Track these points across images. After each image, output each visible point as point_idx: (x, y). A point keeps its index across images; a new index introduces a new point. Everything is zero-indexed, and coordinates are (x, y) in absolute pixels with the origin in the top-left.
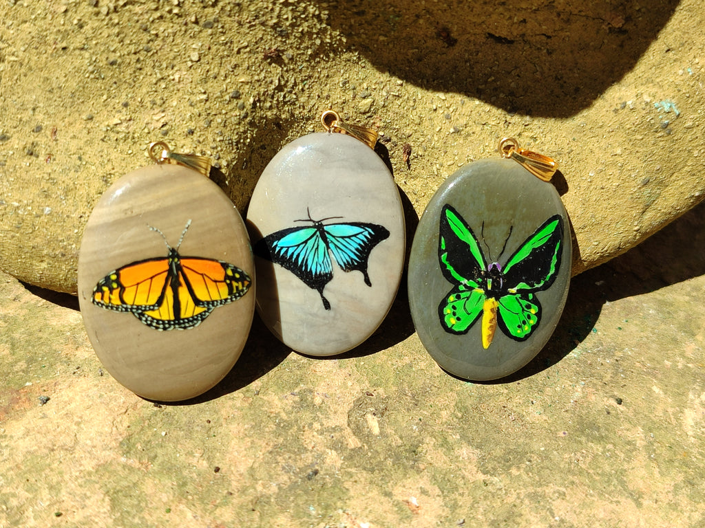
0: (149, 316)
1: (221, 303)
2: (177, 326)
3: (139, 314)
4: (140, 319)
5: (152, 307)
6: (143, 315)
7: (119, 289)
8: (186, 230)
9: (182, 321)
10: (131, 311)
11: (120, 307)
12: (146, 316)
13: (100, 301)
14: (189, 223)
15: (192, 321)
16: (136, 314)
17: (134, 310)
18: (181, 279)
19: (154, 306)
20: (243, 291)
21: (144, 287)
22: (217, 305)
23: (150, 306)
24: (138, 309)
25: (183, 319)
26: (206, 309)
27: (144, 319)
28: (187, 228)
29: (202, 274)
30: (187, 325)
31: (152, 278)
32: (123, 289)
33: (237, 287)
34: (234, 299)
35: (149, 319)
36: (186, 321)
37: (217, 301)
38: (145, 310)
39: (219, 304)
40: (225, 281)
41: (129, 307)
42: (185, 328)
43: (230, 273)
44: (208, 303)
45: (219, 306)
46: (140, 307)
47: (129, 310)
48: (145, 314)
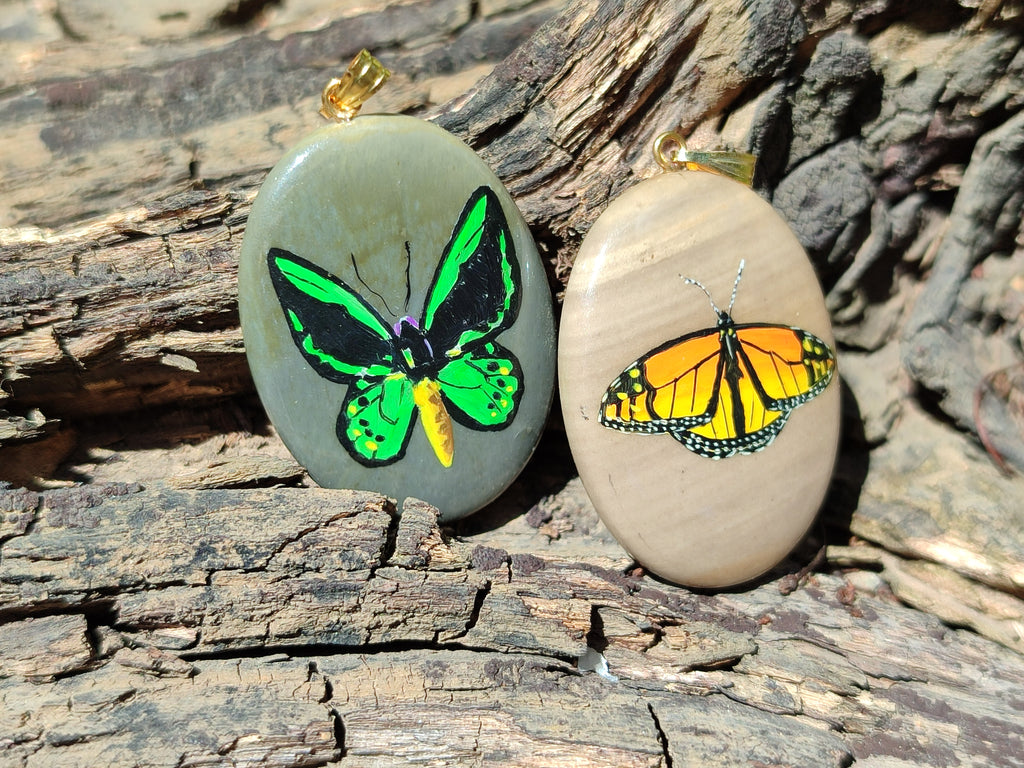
0: (697, 436)
1: (801, 402)
2: (741, 448)
3: (681, 433)
4: (684, 442)
5: (700, 420)
6: (688, 434)
7: (646, 392)
8: (739, 278)
9: (747, 439)
10: (668, 429)
11: (650, 425)
12: (693, 436)
13: (616, 418)
14: (742, 265)
15: (762, 437)
16: (676, 435)
17: (673, 428)
18: (741, 365)
19: (703, 416)
20: (827, 377)
21: (685, 385)
22: (796, 405)
23: (697, 417)
24: (679, 425)
25: (749, 435)
26: (780, 414)
27: (690, 441)
28: (740, 275)
29: (769, 353)
30: (756, 444)
31: (696, 368)
32: (652, 392)
33: (819, 371)
34: (817, 392)
35: (698, 440)
36: (754, 437)
37: (794, 397)
38: (691, 426)
39: (797, 402)
40: (802, 362)
41: (665, 423)
42: (753, 450)
43: (808, 347)
44: (783, 401)
45: (800, 406)
46: (682, 421)
47: (665, 429)
48: (690, 433)
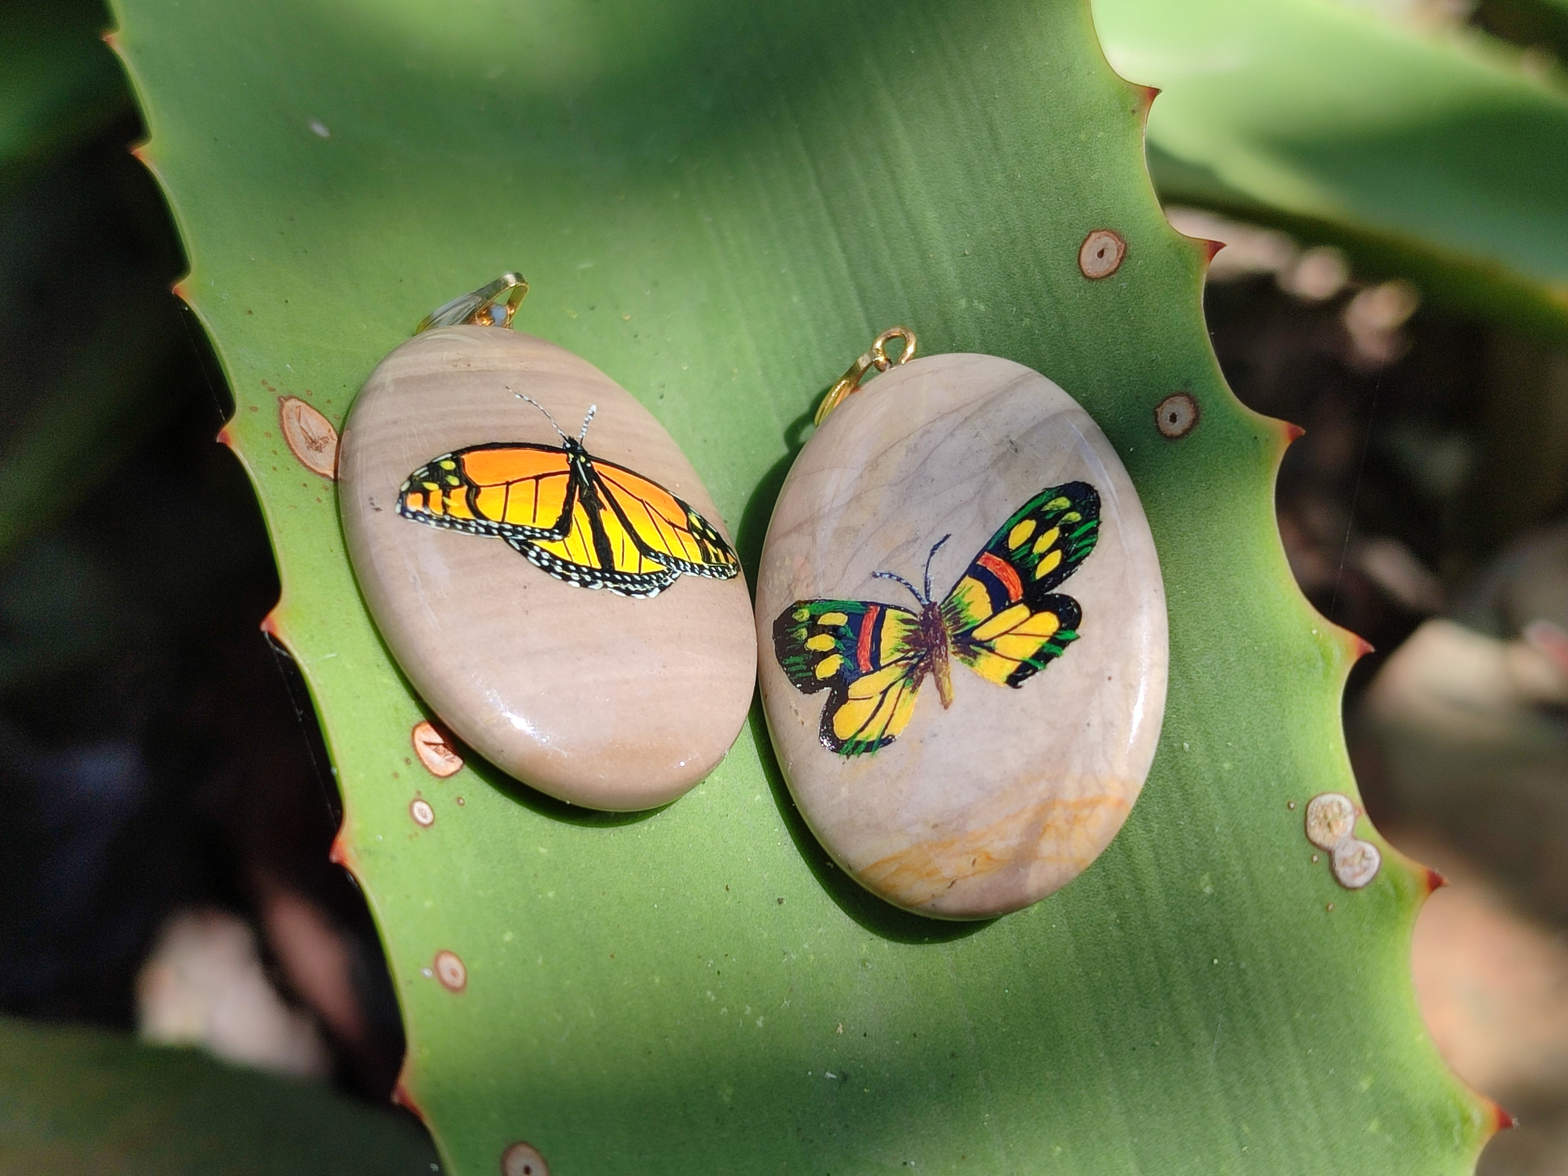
0: (543, 550)
1: (692, 570)
2: (609, 584)
3: (520, 542)
4: (525, 553)
5: (547, 534)
6: (531, 547)
7: (465, 488)
8: (590, 417)
9: (618, 577)
10: (500, 534)
11: (473, 523)
12: (537, 549)
13: (421, 509)
15: (640, 583)
16: (513, 543)
17: (507, 534)
18: (601, 495)
19: (551, 531)
21: (522, 492)
22: (685, 570)
23: (543, 530)
24: (515, 532)
26: (665, 568)
27: (533, 554)
28: (592, 415)
30: (632, 588)
31: (536, 478)
32: (473, 491)
33: (716, 556)
34: (716, 575)
35: (545, 555)
36: (627, 578)
37: (683, 562)
38: (533, 537)
39: (688, 569)
40: (689, 532)
41: (496, 526)
42: (628, 592)
43: (695, 523)
44: (666, 557)
45: (690, 573)
46: (520, 529)
47: (495, 532)
48: (534, 545)
